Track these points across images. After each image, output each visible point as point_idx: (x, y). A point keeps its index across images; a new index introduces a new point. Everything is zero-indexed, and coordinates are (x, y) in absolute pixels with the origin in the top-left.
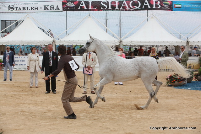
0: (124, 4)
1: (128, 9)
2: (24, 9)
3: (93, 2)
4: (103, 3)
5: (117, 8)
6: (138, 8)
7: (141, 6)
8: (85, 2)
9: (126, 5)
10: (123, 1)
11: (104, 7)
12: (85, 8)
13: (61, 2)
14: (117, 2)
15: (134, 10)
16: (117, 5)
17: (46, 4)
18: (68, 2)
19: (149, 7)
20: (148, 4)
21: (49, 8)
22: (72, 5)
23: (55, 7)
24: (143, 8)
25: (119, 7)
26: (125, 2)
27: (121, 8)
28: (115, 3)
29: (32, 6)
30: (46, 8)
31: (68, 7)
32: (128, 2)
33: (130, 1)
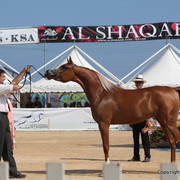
0: (131, 31)
1: (138, 38)
3: (84, 28)
5: (120, 37)
6: (153, 36)
7: (157, 34)
8: (72, 28)
9: (134, 32)
11: (101, 36)
12: (73, 38)
13: (36, 30)
14: (120, 28)
15: (146, 40)
16: (120, 32)
17: (14, 32)
18: (47, 28)
19: (170, 35)
20: (167, 30)
21: (18, 38)
22: (53, 33)
23: (28, 37)
25: (124, 34)
26: (132, 27)
27: (127, 37)
28: (117, 30)
30: (14, 39)
31: (46, 37)
32: (137, 27)
33: (140, 26)
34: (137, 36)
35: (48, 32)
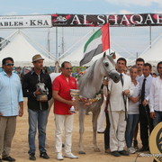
2: (6, 24)
3: (88, 16)
4: (101, 17)
5: (116, 23)
6: (140, 23)
7: (143, 22)
8: (79, 16)
9: (127, 20)
11: (101, 22)
12: (79, 23)
13: (50, 16)
14: (116, 16)
15: (135, 26)
16: (116, 20)
17: (32, 18)
18: (58, 15)
20: (150, 19)
21: (36, 23)
22: (64, 19)
23: (43, 22)
25: (119, 22)
26: (125, 16)
27: (121, 23)
28: (114, 17)
29: (16, 20)
30: (32, 23)
32: (128, 16)
34: (129, 23)
35: (59, 19)
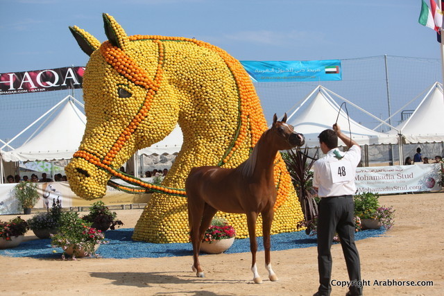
0: (26, 79)
1: (34, 89)
5: (12, 88)
6: (54, 85)
7: (60, 82)
10: (22, 74)
14: (11, 75)
15: (46, 90)
16: (11, 82)
19: (77, 83)
20: (73, 77)
24: (64, 84)
26: (26, 74)
27: (20, 88)
28: (8, 79)
32: (33, 74)
33: (37, 72)
34: (33, 86)
